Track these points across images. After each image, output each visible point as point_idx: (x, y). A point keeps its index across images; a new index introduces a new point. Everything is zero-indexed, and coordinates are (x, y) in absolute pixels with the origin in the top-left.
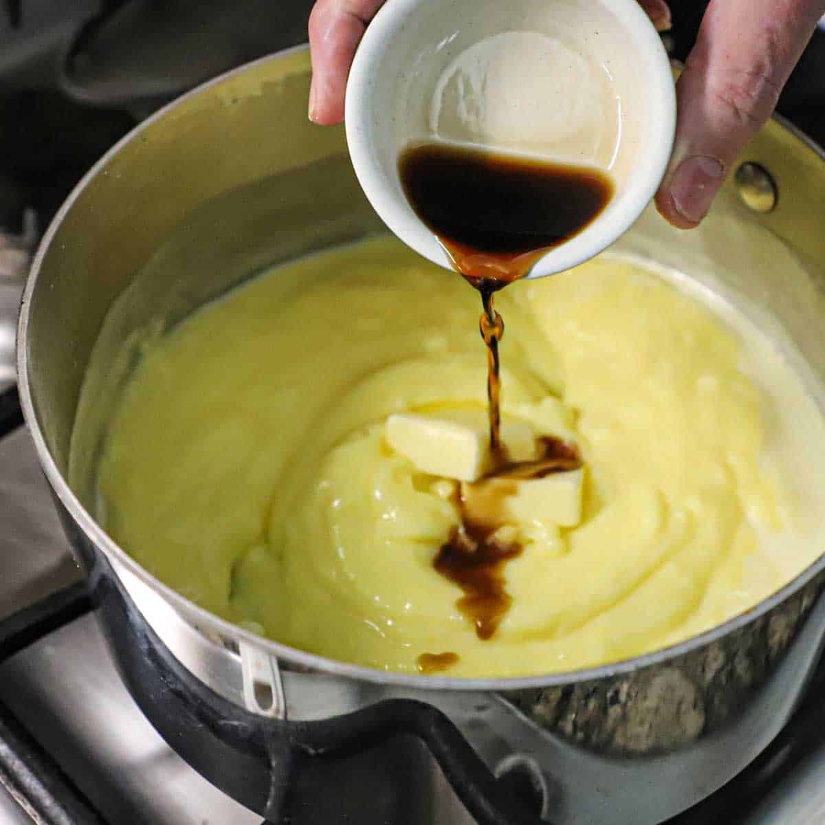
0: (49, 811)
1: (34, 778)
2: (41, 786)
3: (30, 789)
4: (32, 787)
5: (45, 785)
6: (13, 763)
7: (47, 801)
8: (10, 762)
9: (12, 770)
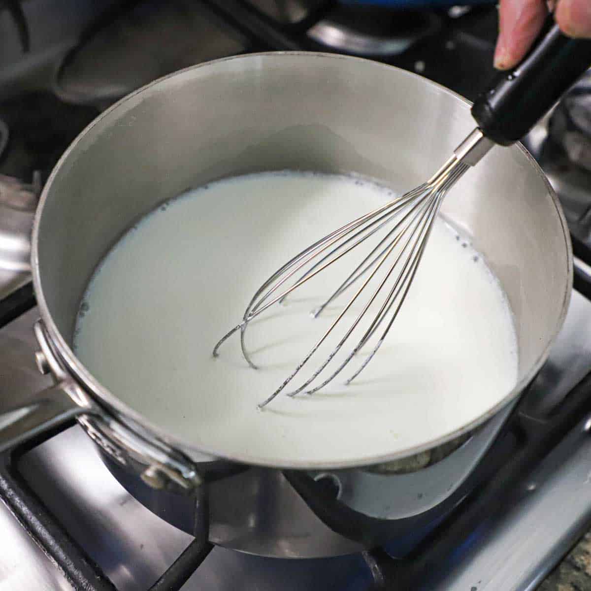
0: (52, 549)
1: (43, 528)
2: (48, 533)
3: (41, 534)
4: (42, 533)
5: (50, 533)
6: (31, 518)
7: (52, 542)
8: (29, 517)
9: (31, 522)
